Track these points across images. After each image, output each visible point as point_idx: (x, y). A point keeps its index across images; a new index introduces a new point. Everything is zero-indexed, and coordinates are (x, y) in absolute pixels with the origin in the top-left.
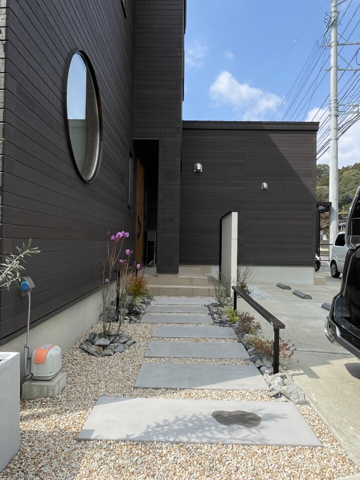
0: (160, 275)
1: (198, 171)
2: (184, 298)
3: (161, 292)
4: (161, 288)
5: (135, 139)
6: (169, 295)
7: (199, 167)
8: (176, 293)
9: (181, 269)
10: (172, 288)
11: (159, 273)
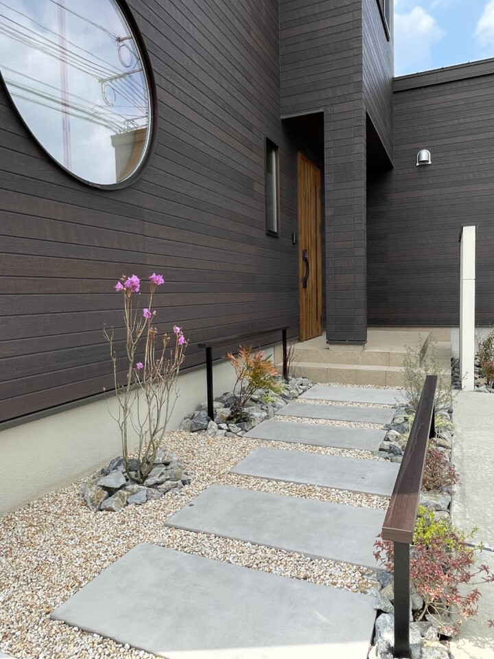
0: (332, 347)
1: (424, 164)
2: (369, 389)
3: (328, 377)
4: (331, 370)
5: (283, 117)
6: (344, 382)
7: (425, 155)
8: (357, 379)
9: (373, 334)
10: (350, 371)
11: (330, 344)
